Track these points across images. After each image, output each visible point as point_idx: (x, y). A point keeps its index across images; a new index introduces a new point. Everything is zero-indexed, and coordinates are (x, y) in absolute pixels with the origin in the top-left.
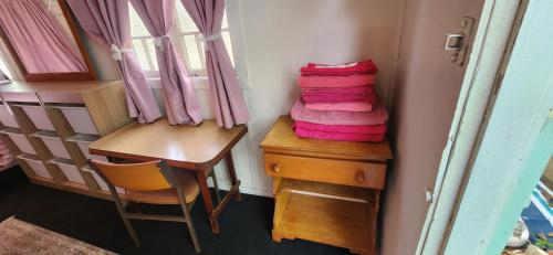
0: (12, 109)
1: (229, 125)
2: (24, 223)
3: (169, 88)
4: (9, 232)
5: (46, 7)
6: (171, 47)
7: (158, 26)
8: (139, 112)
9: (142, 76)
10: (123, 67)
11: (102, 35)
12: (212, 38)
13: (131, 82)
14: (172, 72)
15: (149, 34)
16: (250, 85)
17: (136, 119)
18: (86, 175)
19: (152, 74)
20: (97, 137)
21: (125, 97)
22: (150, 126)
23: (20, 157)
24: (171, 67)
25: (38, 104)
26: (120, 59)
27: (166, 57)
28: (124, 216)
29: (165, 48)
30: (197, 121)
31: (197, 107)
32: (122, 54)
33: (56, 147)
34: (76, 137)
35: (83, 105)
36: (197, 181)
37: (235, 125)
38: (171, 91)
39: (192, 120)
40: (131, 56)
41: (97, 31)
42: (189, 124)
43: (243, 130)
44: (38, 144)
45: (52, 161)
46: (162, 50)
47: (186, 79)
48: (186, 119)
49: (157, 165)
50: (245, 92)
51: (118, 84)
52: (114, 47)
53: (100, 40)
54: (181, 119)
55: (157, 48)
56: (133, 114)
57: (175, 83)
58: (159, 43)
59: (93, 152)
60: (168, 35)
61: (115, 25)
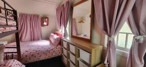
0: (68, 43)
8: (108, 62)
9: (115, 48)
10: (111, 44)
13: (111, 50)
23: (63, 54)
26: (112, 41)
32: (113, 38)
34: (79, 58)
40: (115, 40)
44: (68, 54)
45: (69, 60)
51: (101, 47)
56: (106, 62)
61: (116, 26)
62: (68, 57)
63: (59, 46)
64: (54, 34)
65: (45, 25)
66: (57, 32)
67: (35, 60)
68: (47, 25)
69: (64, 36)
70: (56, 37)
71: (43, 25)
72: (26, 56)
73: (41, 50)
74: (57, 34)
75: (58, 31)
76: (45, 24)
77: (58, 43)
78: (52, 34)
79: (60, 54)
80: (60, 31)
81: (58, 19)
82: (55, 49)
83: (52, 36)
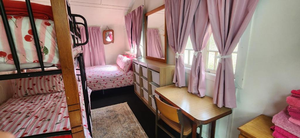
0: (140, 67)
1: (220, 105)
2: (129, 106)
3: (193, 75)
4: (125, 107)
5: (159, 32)
6: (201, 57)
7: (198, 46)
8: (177, 81)
9: (184, 66)
10: (178, 61)
11: (174, 47)
12: (225, 57)
13: (178, 68)
14: (197, 68)
15: (192, 48)
16: (243, 86)
17: (174, 83)
18: (150, 99)
19: (188, 66)
20: (158, 86)
21: (174, 74)
22: (179, 89)
23: (135, 83)
24: (198, 65)
25: (146, 68)
26: (178, 58)
27: (197, 61)
28: (157, 124)
29: (198, 57)
30: (202, 95)
31: (204, 88)
32: (179, 56)
33: (145, 84)
34: (152, 82)
35: (159, 72)
36: (192, 126)
37: (224, 106)
38: (194, 76)
39: (199, 93)
40: (182, 57)
41: (173, 46)
42: (197, 95)
43: (229, 112)
44: (141, 80)
45: (142, 88)
46: (196, 57)
47: (203, 73)
48: (196, 92)
49: (177, 110)
50: (237, 89)
51: (173, 67)
52: (177, 53)
53: (173, 49)
54: (194, 91)
55: (194, 56)
56: (174, 81)
57: (197, 74)
58: (196, 54)
59: (156, 92)
60: (201, 51)
61: (180, 45)
62: (141, 85)
63: (130, 72)
64: (124, 55)
65: (110, 43)
66: (128, 53)
67: (101, 89)
68: (113, 42)
69: (137, 58)
70: (125, 59)
71: (105, 43)
72: (90, 82)
73: (107, 75)
74: (128, 56)
75: (128, 51)
76: (109, 39)
77: (128, 67)
78: (120, 56)
79: (131, 83)
80: (132, 50)
81: (127, 31)
82: (125, 76)
83: (121, 59)
